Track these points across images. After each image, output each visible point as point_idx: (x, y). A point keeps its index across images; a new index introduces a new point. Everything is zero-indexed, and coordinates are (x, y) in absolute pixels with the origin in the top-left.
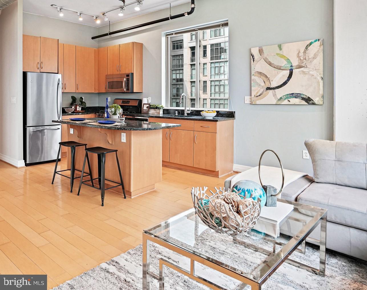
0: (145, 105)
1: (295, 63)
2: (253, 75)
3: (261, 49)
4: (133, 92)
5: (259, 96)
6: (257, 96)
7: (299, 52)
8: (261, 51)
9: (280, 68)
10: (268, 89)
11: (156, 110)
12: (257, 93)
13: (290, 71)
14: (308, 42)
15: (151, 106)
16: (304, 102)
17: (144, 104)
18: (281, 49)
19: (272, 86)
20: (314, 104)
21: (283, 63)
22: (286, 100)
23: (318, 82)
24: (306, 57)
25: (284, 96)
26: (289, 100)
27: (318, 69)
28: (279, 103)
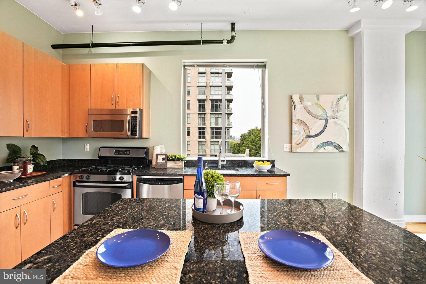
0: (159, 156)
1: (329, 114)
2: (294, 122)
3: (302, 97)
4: (141, 137)
5: (300, 143)
6: (298, 144)
7: (332, 104)
8: (301, 99)
9: (317, 117)
10: (308, 137)
11: (178, 162)
12: (298, 141)
13: (326, 121)
14: (339, 96)
15: (168, 157)
16: (336, 150)
17: (157, 155)
18: (318, 100)
19: (311, 134)
20: (342, 151)
21: (320, 113)
22: (322, 148)
23: (346, 132)
24: (337, 109)
25: (320, 144)
26: (325, 147)
27: (346, 121)
28: (317, 150)
